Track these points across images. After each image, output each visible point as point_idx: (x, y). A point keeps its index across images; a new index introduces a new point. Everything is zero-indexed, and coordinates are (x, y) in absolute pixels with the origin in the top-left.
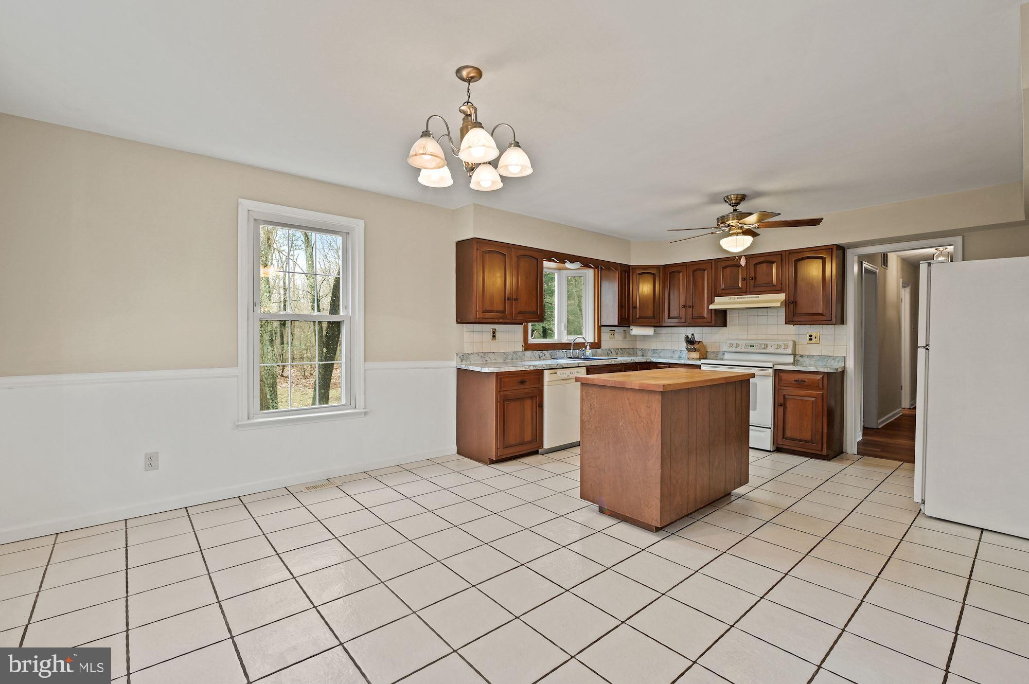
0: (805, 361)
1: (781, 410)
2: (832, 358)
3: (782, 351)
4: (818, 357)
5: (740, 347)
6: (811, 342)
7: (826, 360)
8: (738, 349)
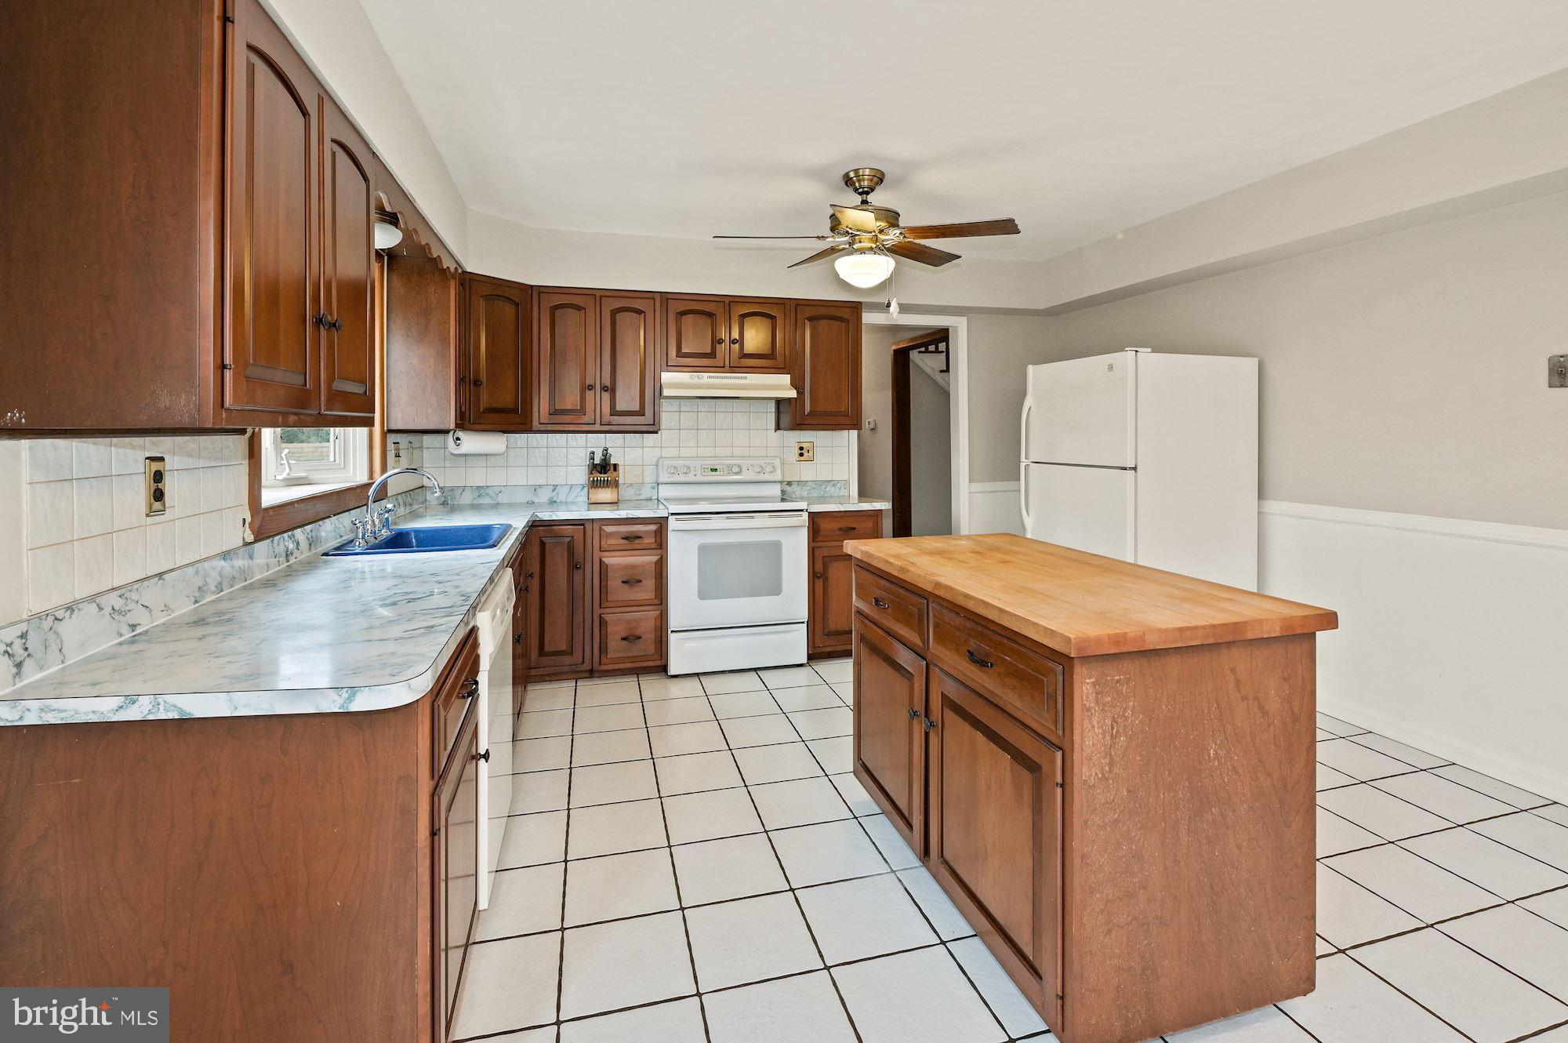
0: (794, 492)
1: (819, 583)
2: (832, 483)
3: (767, 477)
4: (812, 484)
5: (692, 473)
6: (801, 458)
7: (823, 487)
8: (691, 478)
